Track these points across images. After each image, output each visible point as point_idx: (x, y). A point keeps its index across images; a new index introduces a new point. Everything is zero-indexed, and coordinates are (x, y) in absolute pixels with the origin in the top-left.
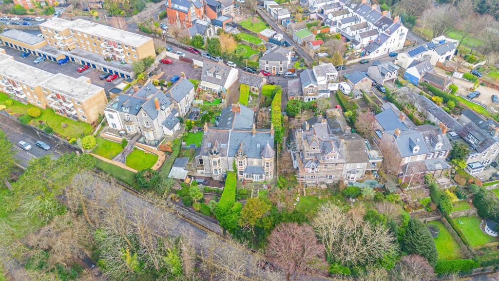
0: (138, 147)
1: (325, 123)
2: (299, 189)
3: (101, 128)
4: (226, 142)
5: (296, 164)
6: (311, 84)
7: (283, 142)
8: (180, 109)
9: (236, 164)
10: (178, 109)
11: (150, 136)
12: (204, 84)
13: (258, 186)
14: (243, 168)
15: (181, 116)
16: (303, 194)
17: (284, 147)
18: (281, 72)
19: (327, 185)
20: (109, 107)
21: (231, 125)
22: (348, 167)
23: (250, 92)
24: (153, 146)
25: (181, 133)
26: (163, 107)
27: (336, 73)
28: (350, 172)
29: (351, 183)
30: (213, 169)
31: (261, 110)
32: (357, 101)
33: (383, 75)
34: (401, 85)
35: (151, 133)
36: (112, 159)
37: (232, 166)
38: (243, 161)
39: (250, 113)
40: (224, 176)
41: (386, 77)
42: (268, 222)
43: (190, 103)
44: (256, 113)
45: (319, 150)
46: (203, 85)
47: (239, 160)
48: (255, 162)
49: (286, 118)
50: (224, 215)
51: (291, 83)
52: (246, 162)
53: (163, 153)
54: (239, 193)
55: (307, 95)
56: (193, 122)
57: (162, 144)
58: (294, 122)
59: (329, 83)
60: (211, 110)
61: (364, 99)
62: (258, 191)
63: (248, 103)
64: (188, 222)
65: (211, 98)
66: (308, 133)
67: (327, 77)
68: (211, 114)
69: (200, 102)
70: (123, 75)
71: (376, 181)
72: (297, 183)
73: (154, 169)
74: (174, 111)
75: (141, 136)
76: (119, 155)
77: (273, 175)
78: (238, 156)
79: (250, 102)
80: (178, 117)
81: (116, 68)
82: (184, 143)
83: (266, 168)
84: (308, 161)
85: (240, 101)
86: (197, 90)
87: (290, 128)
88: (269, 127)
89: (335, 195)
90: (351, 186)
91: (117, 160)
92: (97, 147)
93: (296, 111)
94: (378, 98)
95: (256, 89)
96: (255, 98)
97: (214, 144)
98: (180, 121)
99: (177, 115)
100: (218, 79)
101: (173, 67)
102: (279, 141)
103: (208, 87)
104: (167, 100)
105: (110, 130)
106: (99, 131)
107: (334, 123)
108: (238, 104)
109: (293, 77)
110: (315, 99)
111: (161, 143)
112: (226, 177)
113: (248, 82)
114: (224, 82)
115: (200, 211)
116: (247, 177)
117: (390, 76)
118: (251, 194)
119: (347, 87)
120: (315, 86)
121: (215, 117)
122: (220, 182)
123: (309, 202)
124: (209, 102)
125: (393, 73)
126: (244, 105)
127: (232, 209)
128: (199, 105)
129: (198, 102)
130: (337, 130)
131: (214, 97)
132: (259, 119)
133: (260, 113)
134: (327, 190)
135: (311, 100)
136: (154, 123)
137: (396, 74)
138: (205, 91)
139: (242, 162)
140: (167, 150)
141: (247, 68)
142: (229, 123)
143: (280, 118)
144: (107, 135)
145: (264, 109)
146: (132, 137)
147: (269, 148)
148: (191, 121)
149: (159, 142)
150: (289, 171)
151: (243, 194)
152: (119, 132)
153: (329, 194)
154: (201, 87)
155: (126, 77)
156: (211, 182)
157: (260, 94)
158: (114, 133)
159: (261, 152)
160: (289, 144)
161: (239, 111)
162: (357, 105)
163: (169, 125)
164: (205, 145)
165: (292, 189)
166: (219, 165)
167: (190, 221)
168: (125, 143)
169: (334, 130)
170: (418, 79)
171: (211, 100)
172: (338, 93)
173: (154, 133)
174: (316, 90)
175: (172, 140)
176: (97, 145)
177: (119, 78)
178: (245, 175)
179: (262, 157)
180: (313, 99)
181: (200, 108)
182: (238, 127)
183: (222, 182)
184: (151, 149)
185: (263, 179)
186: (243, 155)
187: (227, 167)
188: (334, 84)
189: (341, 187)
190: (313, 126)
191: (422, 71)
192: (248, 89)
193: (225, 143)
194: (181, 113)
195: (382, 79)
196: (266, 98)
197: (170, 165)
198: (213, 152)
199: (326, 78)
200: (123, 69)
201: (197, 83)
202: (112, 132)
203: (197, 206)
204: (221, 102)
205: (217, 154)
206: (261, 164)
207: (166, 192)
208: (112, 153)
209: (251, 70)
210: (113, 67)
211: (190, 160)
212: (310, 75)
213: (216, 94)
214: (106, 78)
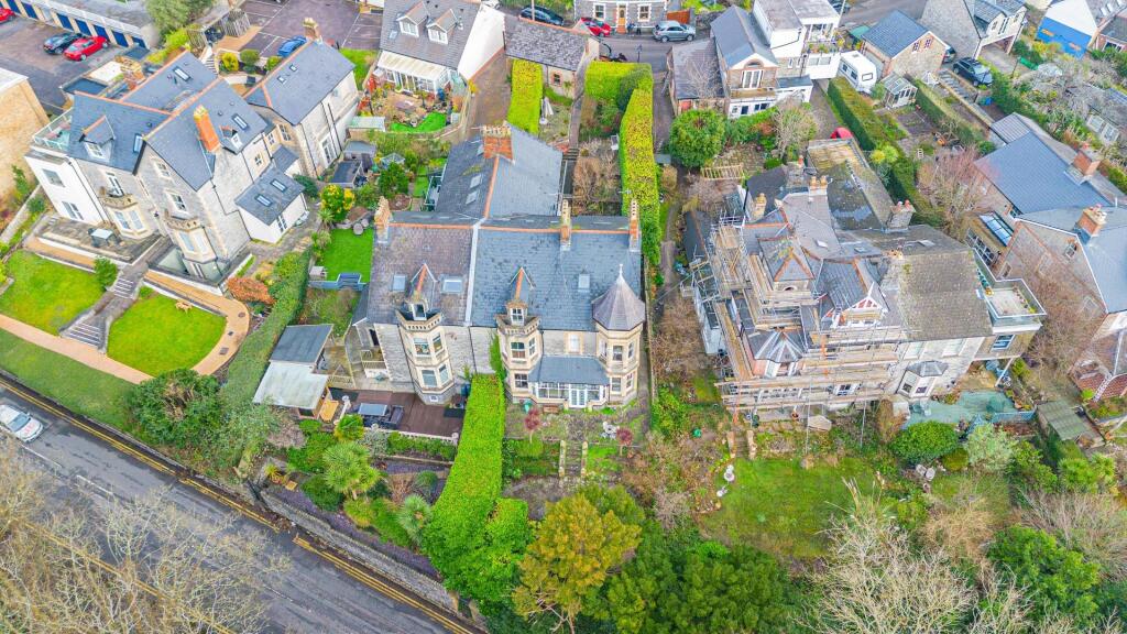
0: (154, 288)
1: (823, 192)
2: (730, 434)
3: (30, 219)
4: (462, 271)
5: (714, 341)
6: (755, 57)
7: (664, 260)
8: (305, 150)
9: (502, 350)
10: (297, 148)
11: (196, 248)
12: (390, 63)
13: (584, 425)
14: (529, 366)
15: (312, 174)
16: (747, 452)
17: (667, 278)
18: (645, 23)
19: (830, 414)
20: (43, 145)
21: (482, 201)
22: (912, 352)
23: (546, 88)
24: (208, 282)
25: (308, 235)
26: (236, 143)
27: (834, 19)
28: (917, 370)
29: (915, 408)
30: (419, 370)
31: (586, 147)
32: (900, 115)
33: (981, 23)
34: (1035, 59)
35: (197, 237)
36: (59, 329)
37: (487, 358)
38: (526, 341)
39: (549, 160)
40: (459, 390)
41: (990, 31)
42: (631, 601)
43: (340, 126)
44: (570, 158)
45: (808, 293)
46: (387, 67)
47: (513, 339)
48: (573, 343)
49: (671, 173)
50: (462, 550)
51: (682, 54)
52: (537, 345)
53: (243, 308)
54: (513, 455)
55: (737, 96)
56: (348, 194)
57: (241, 274)
58: (702, 188)
59: (809, 52)
60: (414, 150)
61: (921, 104)
62: (585, 445)
63: (541, 127)
64: (331, 565)
65: (413, 109)
66: (763, 229)
67: (804, 31)
68: (414, 163)
69: (376, 123)
70: (121, 38)
71: (1000, 398)
72: (721, 410)
73: (201, 373)
74: (285, 156)
75: (170, 245)
76: (84, 318)
77: (634, 386)
78: (507, 323)
79: (545, 122)
80: (298, 178)
81: (100, 13)
82: (316, 271)
83: (611, 362)
84: (764, 336)
85: (512, 116)
86: (366, 82)
87: (685, 208)
88: (615, 208)
89: (863, 451)
90: (918, 418)
91: (78, 334)
92: (11, 286)
93: (704, 151)
94: (965, 102)
95: (566, 76)
96: (562, 108)
97: (417, 280)
98: (305, 192)
99: (295, 169)
100: (435, 44)
101: (291, 12)
102: (651, 259)
103: (401, 71)
104: (250, 115)
105: (61, 227)
106: (20, 230)
107: (844, 187)
108: (506, 129)
109: (685, 39)
110: (764, 106)
111: (239, 269)
112: (466, 393)
113: (538, 54)
114: (458, 55)
115: (370, 529)
116: (543, 393)
117: (1003, 28)
118: (557, 459)
119: (864, 67)
120: (767, 63)
121: (428, 176)
122: (448, 412)
123: (769, 483)
124: (409, 124)
125: (1012, 18)
126: (527, 130)
127: (488, 527)
128: (371, 133)
129: (368, 122)
130: (859, 214)
131: (424, 106)
132: (580, 178)
133: (581, 161)
134: (831, 436)
135: (751, 112)
136: (202, 201)
137: (1020, 19)
138: (393, 87)
139: (522, 346)
140: (257, 297)
141: (533, 10)
142: (473, 196)
143: (651, 175)
144: (51, 243)
145: (595, 145)
146: (137, 249)
147: (624, 290)
148: (341, 191)
149: (230, 266)
150: (692, 366)
151: (529, 459)
152: (91, 231)
153: (841, 451)
154: (378, 74)
155: (130, 43)
156: (415, 412)
157: (580, 95)
158: (75, 237)
159: (593, 308)
160: (686, 267)
161: (510, 155)
162: (900, 126)
163: (264, 204)
164: (381, 284)
165: (704, 435)
166: (439, 356)
167: (339, 562)
168: (106, 272)
169: (845, 215)
170: (1090, 37)
171: (415, 116)
172: (839, 87)
173: (209, 238)
174: (770, 77)
175: (275, 261)
176: (11, 281)
177: (110, 46)
178: (534, 387)
179: (598, 326)
180: (757, 107)
181: (374, 143)
182: (504, 211)
183: (454, 414)
184: (202, 292)
185: (602, 400)
186: (528, 321)
187: (470, 362)
188: (825, 55)
189: (887, 426)
190: (779, 203)
191: (1103, 10)
192: (538, 74)
193: (459, 275)
194: (308, 160)
195: (975, 36)
196: (599, 107)
197: (263, 353)
198: (413, 309)
199: (803, 36)
200: (122, 17)
201: (368, 59)
202: (67, 233)
203: (360, 513)
204: (448, 123)
205: (430, 316)
206: (594, 349)
207: (247, 455)
208: (60, 308)
209: (548, 17)
210: (90, 10)
211: (338, 332)
212: (746, 24)
213: (430, 96)
214: (64, 46)
